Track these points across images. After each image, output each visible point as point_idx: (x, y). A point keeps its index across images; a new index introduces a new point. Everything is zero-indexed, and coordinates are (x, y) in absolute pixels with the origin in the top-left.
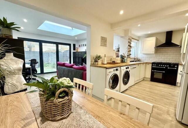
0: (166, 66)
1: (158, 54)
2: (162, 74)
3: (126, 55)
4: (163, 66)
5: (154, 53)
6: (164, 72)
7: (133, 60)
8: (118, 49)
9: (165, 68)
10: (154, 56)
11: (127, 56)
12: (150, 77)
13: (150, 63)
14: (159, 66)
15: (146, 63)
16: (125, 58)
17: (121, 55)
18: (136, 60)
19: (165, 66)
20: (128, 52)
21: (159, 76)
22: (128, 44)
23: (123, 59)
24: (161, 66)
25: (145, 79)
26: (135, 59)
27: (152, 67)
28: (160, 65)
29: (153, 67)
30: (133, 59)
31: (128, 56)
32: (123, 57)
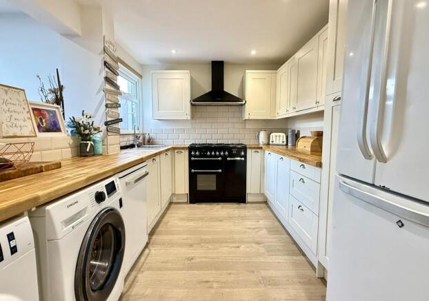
0: (222, 153)
1: (197, 121)
2: (215, 176)
3: (99, 122)
4: (215, 156)
5: (189, 118)
6: (220, 171)
7: (130, 140)
8: (54, 91)
9: (220, 158)
10: (189, 126)
11: (103, 128)
12: (187, 191)
13: (183, 148)
14: (207, 156)
15: (174, 149)
16: (98, 137)
17: (73, 121)
18: (141, 140)
19: (220, 156)
20: (107, 106)
21: (208, 183)
22: (104, 75)
23: (86, 137)
24: (211, 156)
25: (175, 200)
26: (137, 137)
27: (190, 161)
28: (209, 153)
29: (193, 158)
30: (131, 138)
31: (106, 124)
32: (85, 128)
